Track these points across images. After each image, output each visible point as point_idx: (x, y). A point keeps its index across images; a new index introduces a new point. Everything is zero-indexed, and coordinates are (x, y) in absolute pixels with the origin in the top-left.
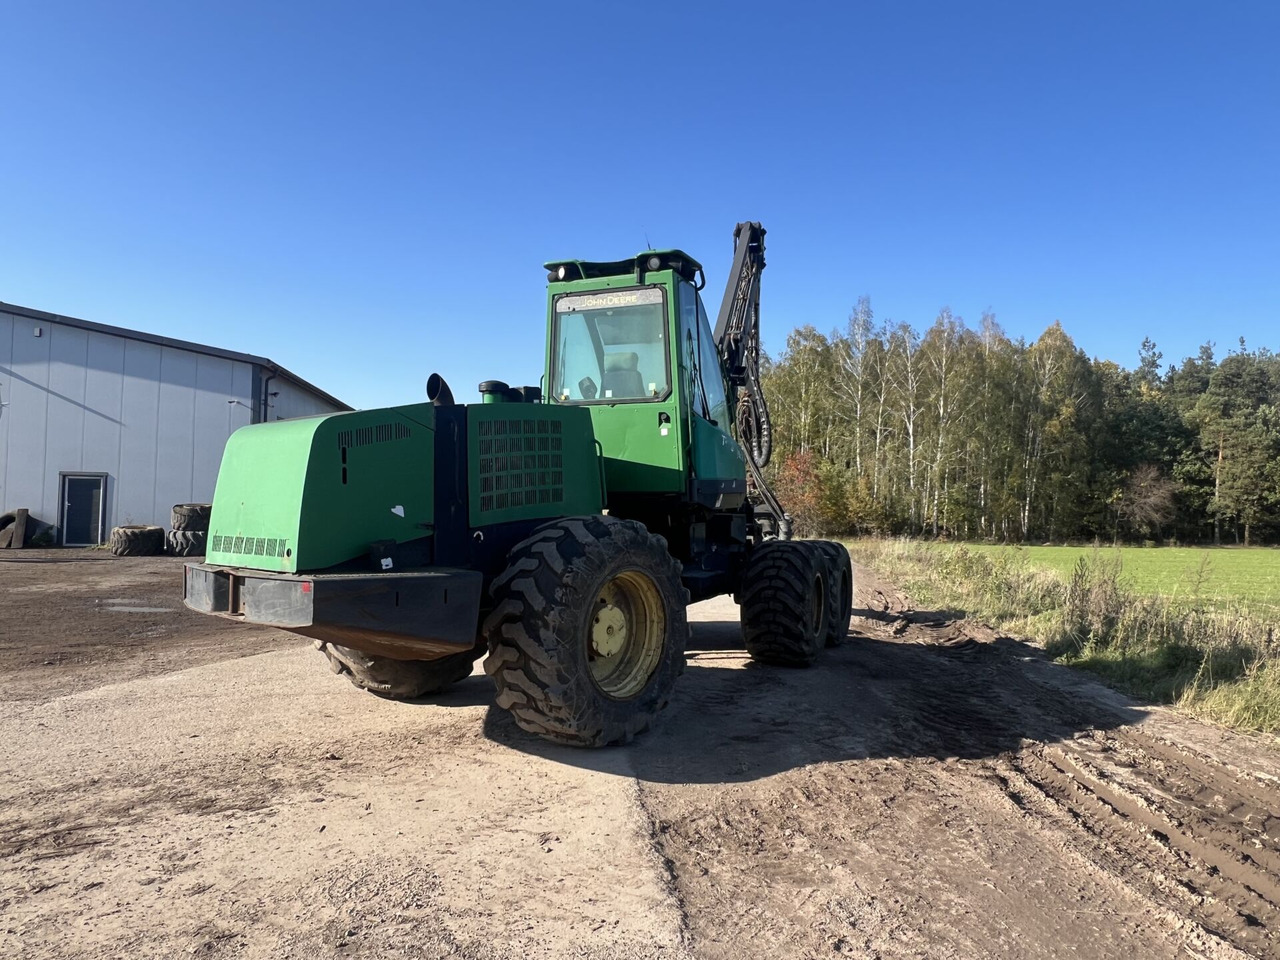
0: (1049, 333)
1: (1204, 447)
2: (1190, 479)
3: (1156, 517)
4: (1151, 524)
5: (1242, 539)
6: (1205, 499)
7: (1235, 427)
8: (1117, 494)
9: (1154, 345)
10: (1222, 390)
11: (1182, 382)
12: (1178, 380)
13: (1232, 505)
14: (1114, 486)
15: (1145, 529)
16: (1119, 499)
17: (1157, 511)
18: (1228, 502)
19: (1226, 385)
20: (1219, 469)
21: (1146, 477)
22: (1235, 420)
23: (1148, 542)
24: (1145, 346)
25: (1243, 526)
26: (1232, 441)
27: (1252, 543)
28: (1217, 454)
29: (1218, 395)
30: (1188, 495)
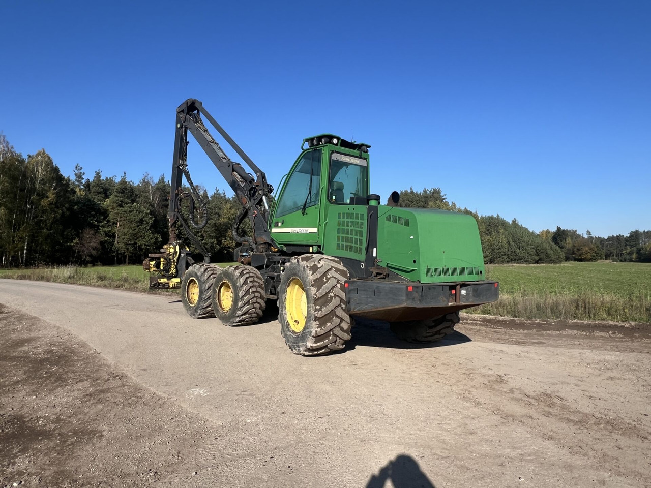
0: (39, 154)
1: (112, 220)
2: (107, 234)
3: (94, 252)
4: (91, 256)
5: (125, 263)
6: (112, 244)
7: (125, 212)
8: (76, 240)
9: (81, 168)
10: (120, 194)
11: (94, 188)
12: (93, 187)
13: (124, 246)
14: (74, 236)
15: (88, 258)
16: (77, 243)
17: (94, 249)
18: (122, 245)
19: (122, 193)
20: (117, 230)
21: (88, 233)
22: (125, 209)
23: (89, 265)
24: (77, 168)
25: (126, 256)
26: (124, 218)
27: (129, 263)
28: (117, 224)
29: (118, 197)
30: (106, 241)
